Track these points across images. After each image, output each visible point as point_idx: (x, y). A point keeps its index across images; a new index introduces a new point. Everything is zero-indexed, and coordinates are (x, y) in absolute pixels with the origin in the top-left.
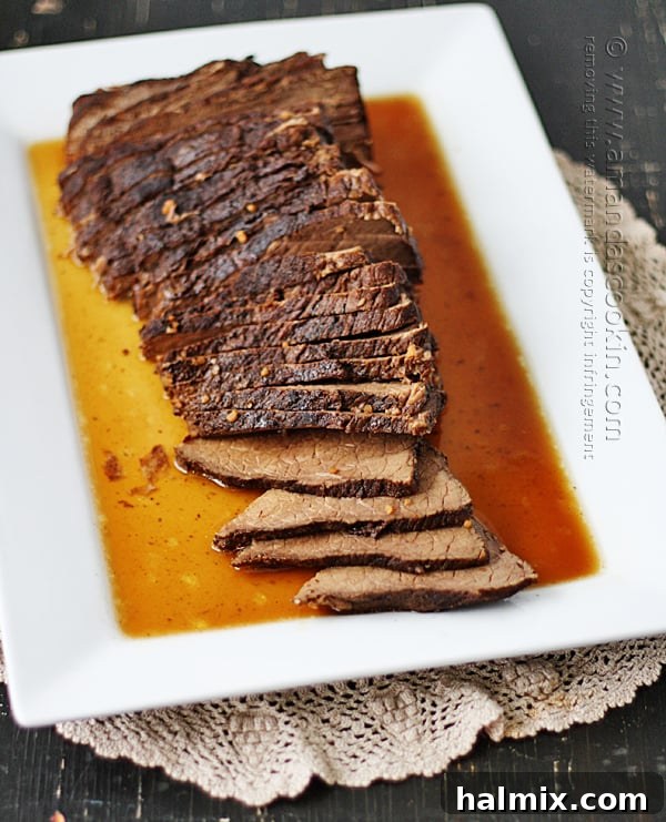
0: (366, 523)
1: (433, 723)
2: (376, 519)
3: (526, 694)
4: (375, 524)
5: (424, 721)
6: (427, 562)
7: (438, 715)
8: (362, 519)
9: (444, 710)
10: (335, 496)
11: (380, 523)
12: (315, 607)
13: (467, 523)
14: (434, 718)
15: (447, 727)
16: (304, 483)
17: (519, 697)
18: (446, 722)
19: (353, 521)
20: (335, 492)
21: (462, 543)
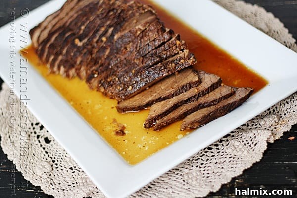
0: (191, 97)
1: (250, 146)
2: (193, 95)
3: (272, 125)
4: (194, 97)
5: (247, 147)
6: (217, 100)
7: (251, 143)
8: (189, 97)
9: (252, 140)
10: (176, 95)
11: (196, 95)
12: (189, 129)
13: (222, 84)
14: (249, 144)
15: (255, 145)
16: (164, 96)
17: (270, 127)
18: (254, 143)
19: (187, 98)
20: (176, 94)
21: (224, 90)
